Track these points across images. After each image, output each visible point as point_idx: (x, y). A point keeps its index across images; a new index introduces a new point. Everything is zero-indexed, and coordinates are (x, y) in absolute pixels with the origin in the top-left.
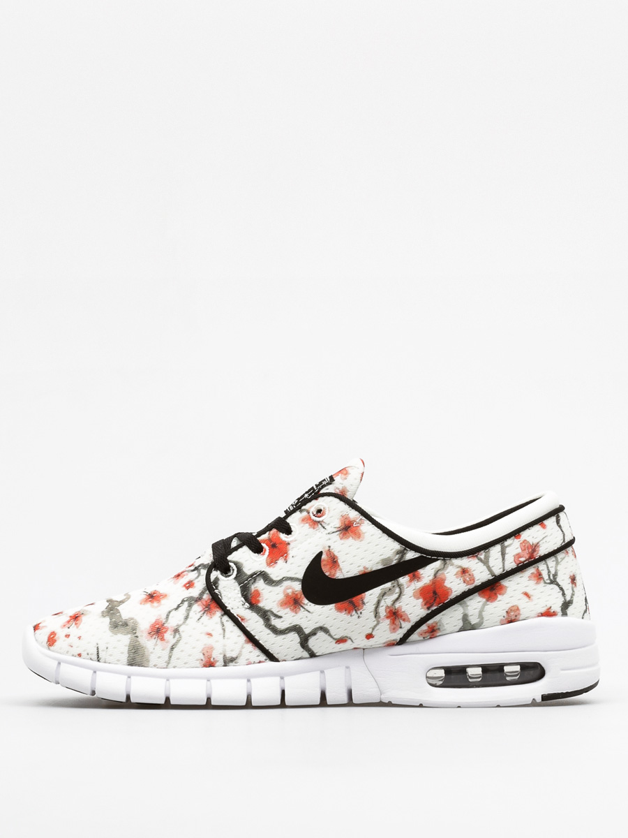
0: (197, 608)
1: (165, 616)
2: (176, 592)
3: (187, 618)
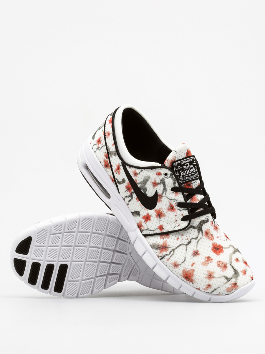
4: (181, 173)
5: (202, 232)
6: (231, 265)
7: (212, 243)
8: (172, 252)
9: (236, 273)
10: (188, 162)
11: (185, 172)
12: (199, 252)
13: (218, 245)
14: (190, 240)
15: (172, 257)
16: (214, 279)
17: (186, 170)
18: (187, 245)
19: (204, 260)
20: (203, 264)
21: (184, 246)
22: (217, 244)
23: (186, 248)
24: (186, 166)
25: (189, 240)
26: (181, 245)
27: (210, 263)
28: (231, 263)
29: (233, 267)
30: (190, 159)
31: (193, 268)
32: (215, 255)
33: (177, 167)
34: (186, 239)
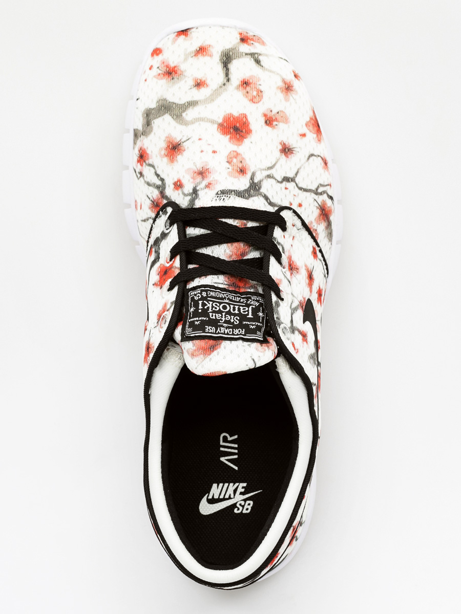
0: (155, 194)
1: (151, 163)
2: (171, 172)
3: (149, 184)
4: (250, 313)
5: (252, 179)
6: (228, 80)
7: (240, 147)
8: (320, 190)
9: (226, 60)
10: (222, 328)
11: (239, 310)
12: (280, 147)
13: (228, 136)
14: (284, 183)
15: (324, 183)
16: (285, 77)
17: (235, 315)
18: (293, 180)
19: (281, 125)
20: (286, 120)
21: (297, 182)
22: (231, 138)
23: (296, 174)
24: (229, 321)
25: (286, 185)
26: (300, 189)
27: (275, 112)
28: (224, 85)
29: (227, 75)
30: (211, 333)
31: (305, 130)
32: (251, 119)
33: (258, 328)
34: (288, 191)
